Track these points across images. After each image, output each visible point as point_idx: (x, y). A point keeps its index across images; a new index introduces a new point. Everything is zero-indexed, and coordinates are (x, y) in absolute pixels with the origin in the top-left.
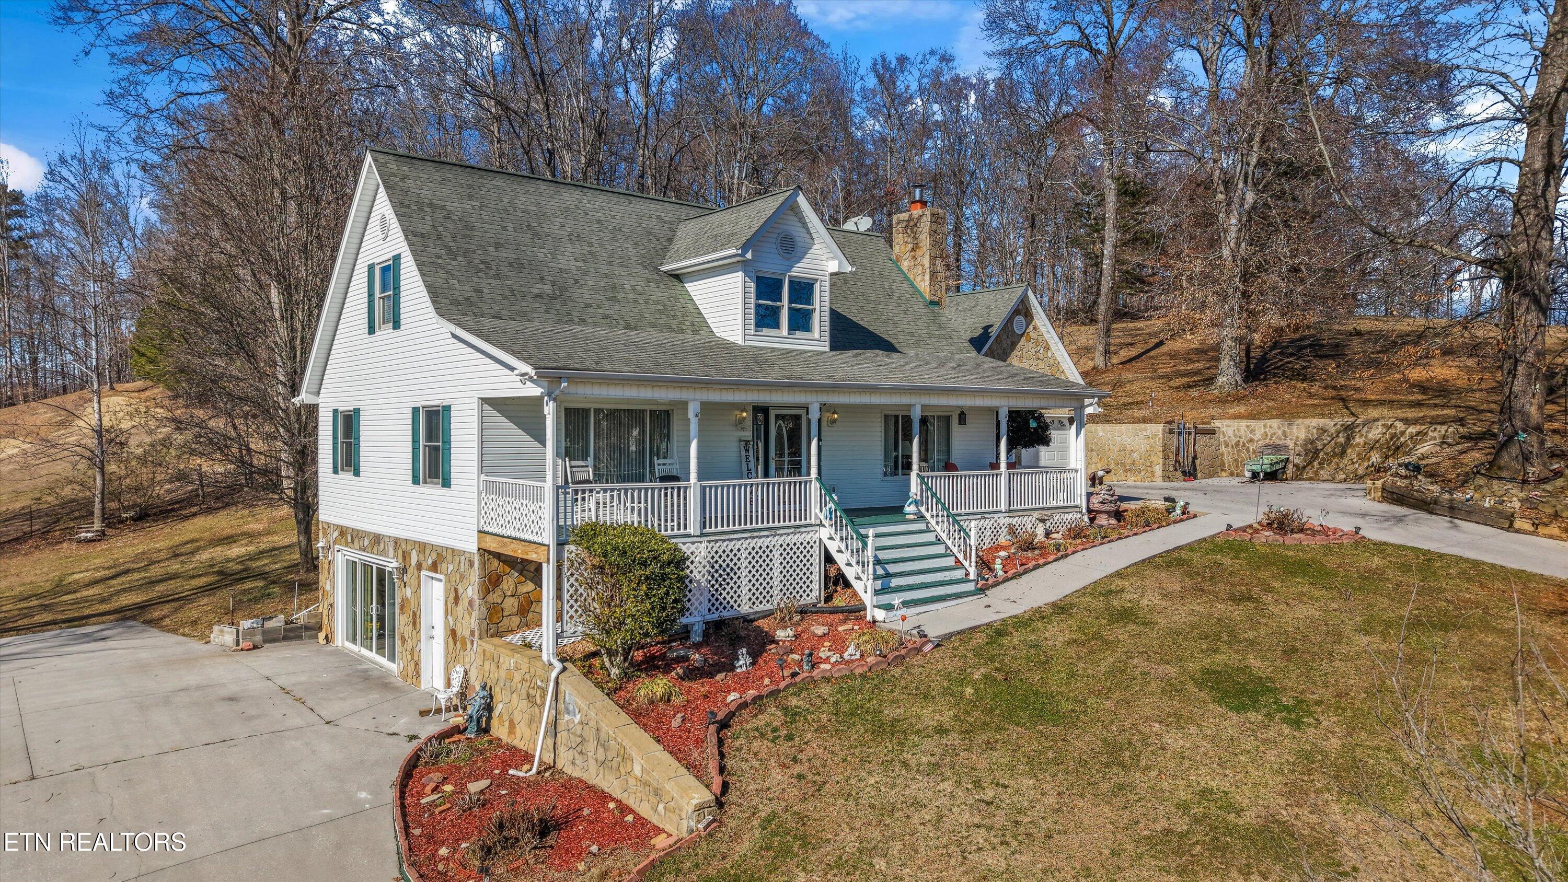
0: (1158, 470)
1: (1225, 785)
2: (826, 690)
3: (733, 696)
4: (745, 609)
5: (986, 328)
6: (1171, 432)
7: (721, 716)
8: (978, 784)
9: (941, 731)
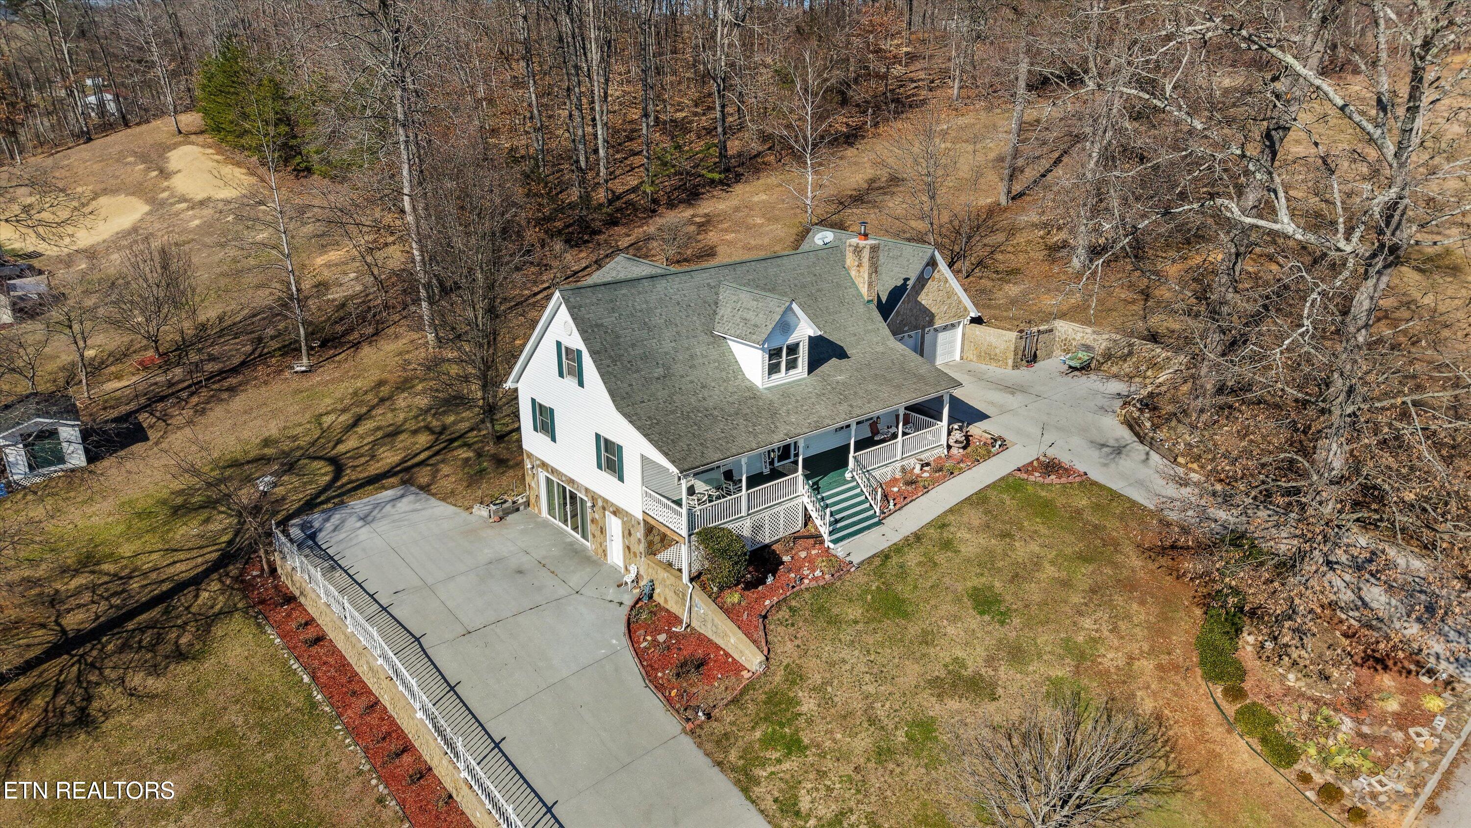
0: (1010, 362)
1: (965, 656)
2: (807, 595)
3: (767, 602)
4: (767, 541)
5: (906, 280)
6: (1021, 338)
7: (763, 613)
8: (868, 651)
9: (856, 622)
